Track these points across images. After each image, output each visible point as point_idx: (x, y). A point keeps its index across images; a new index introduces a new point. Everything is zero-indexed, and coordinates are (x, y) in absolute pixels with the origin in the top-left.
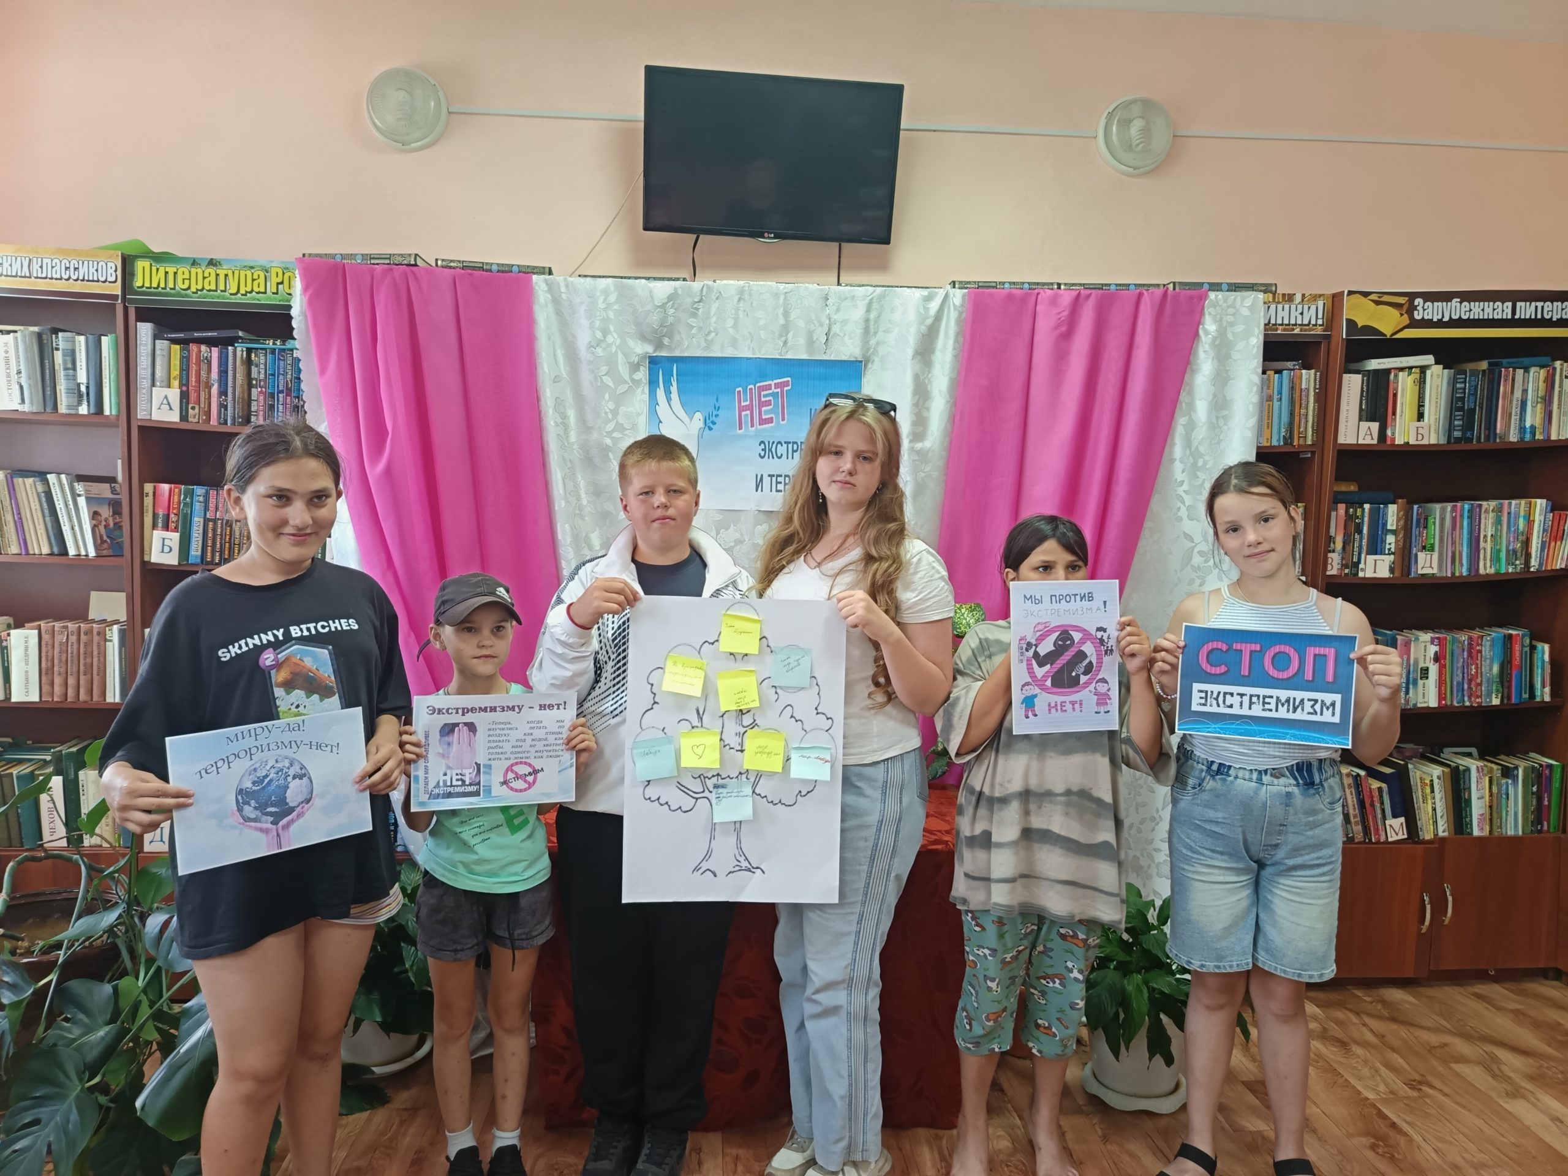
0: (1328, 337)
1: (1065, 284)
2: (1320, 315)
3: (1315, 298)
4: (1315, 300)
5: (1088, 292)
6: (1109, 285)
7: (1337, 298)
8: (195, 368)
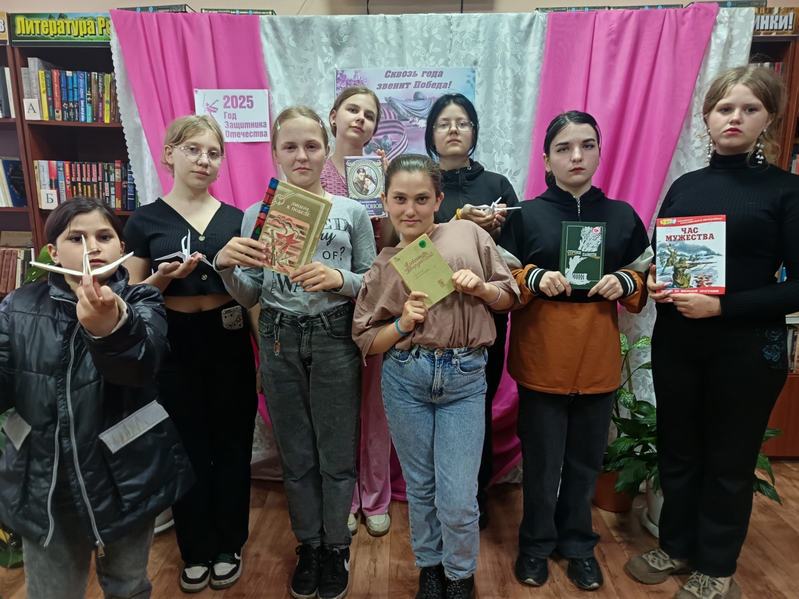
0: (795, 38)
1: (614, 8)
2: (791, 23)
3: (788, 10)
4: (788, 12)
5: (631, 11)
6: (643, 7)
8: (56, 86)
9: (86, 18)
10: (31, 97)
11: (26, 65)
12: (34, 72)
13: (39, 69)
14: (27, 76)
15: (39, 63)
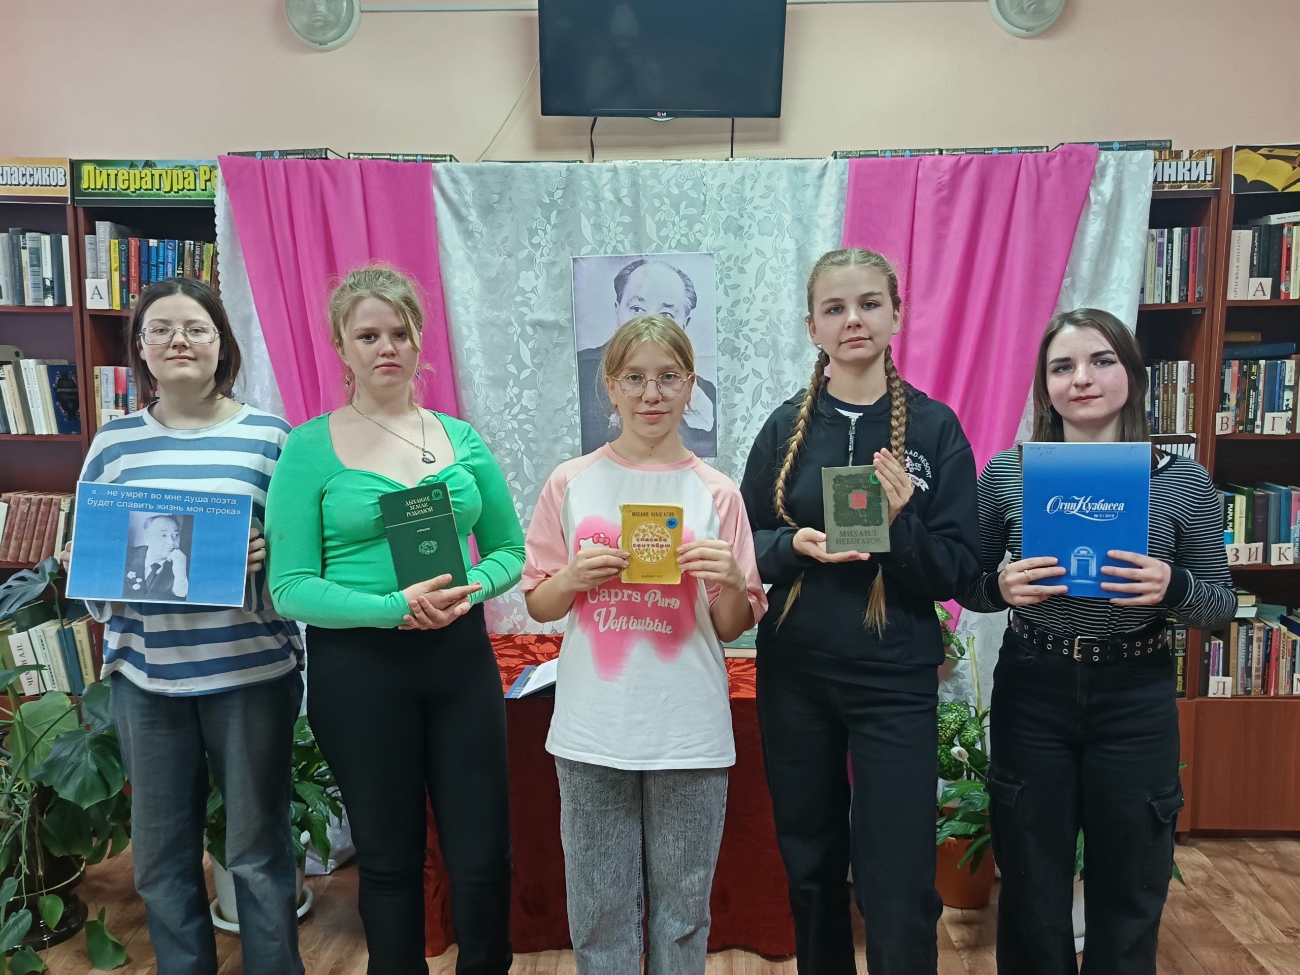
0: (1218, 193)
1: (947, 150)
2: (1209, 172)
3: (1203, 154)
4: (1204, 156)
5: (970, 156)
6: (992, 149)
7: (1226, 153)
8: (134, 261)
9: (183, 167)
10: (96, 276)
11: (92, 231)
12: (103, 242)
13: (111, 238)
14: (94, 247)
15: (111, 229)
